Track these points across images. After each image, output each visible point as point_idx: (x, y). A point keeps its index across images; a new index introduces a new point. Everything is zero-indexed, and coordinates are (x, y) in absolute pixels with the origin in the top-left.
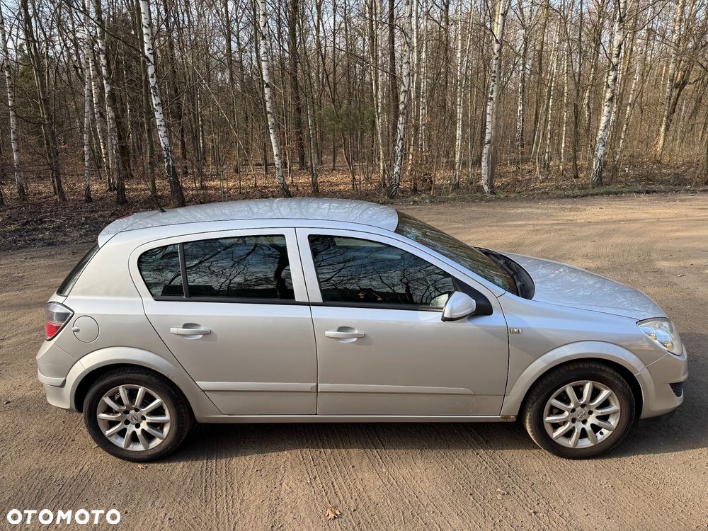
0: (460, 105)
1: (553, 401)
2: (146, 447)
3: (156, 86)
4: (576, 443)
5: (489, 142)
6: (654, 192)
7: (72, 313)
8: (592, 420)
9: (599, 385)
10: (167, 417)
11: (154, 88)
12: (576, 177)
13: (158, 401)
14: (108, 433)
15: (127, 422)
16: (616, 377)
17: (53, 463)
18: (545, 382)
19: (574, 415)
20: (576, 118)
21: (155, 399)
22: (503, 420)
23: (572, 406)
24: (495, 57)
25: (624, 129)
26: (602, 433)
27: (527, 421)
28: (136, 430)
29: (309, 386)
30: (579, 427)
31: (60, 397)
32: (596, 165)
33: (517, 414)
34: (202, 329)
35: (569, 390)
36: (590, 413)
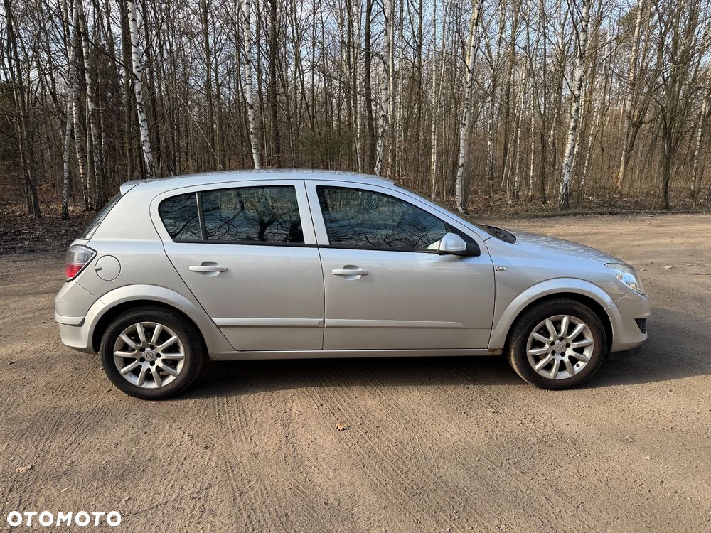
0: (435, 132)
1: (535, 335)
2: (160, 384)
3: (143, 103)
4: (556, 375)
5: (463, 165)
6: (616, 213)
7: (95, 253)
8: (570, 352)
9: (575, 320)
10: (182, 354)
11: (140, 104)
12: (545, 202)
13: (174, 337)
14: (123, 371)
15: (142, 360)
16: (589, 311)
17: (67, 403)
18: (526, 316)
19: (554, 348)
20: (543, 147)
21: (170, 337)
22: (490, 354)
23: (552, 339)
24: (468, 85)
25: (587, 158)
26: (578, 366)
27: (512, 354)
28: (151, 367)
29: (316, 321)
30: (558, 358)
31: (77, 337)
32: (563, 189)
33: (502, 347)
34: (219, 266)
35: (548, 323)
36: (568, 346)
